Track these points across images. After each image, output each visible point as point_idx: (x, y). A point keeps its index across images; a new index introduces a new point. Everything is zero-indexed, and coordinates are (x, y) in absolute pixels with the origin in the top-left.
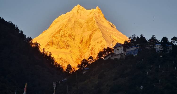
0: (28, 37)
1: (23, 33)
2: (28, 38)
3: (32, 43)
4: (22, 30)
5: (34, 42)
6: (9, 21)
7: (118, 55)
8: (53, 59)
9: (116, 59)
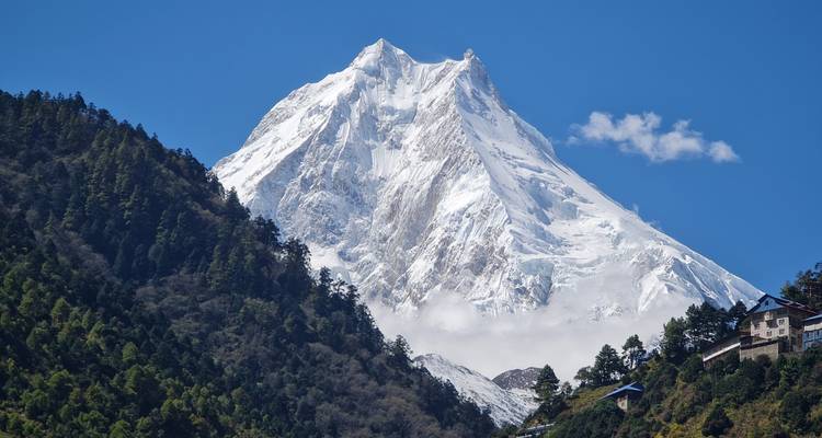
0: (260, 218)
1: (237, 201)
2: (259, 224)
3: (278, 247)
4: (233, 189)
5: (283, 239)
6: (180, 150)
7: (770, 342)
8: (364, 314)
9: (764, 359)
